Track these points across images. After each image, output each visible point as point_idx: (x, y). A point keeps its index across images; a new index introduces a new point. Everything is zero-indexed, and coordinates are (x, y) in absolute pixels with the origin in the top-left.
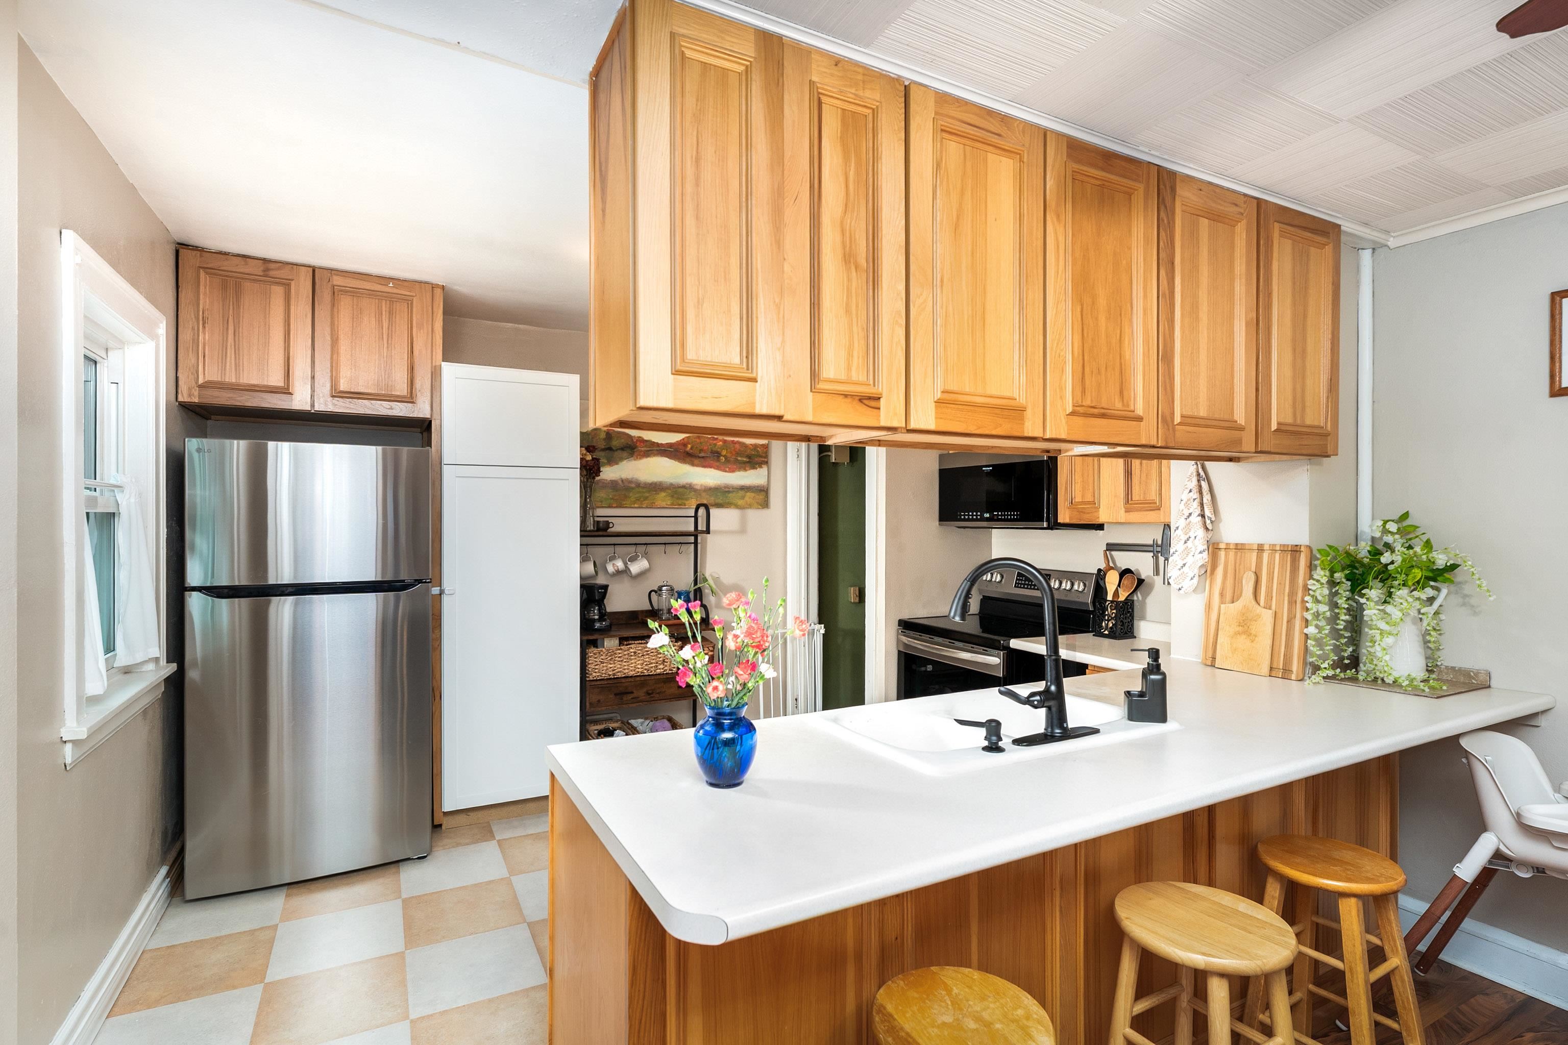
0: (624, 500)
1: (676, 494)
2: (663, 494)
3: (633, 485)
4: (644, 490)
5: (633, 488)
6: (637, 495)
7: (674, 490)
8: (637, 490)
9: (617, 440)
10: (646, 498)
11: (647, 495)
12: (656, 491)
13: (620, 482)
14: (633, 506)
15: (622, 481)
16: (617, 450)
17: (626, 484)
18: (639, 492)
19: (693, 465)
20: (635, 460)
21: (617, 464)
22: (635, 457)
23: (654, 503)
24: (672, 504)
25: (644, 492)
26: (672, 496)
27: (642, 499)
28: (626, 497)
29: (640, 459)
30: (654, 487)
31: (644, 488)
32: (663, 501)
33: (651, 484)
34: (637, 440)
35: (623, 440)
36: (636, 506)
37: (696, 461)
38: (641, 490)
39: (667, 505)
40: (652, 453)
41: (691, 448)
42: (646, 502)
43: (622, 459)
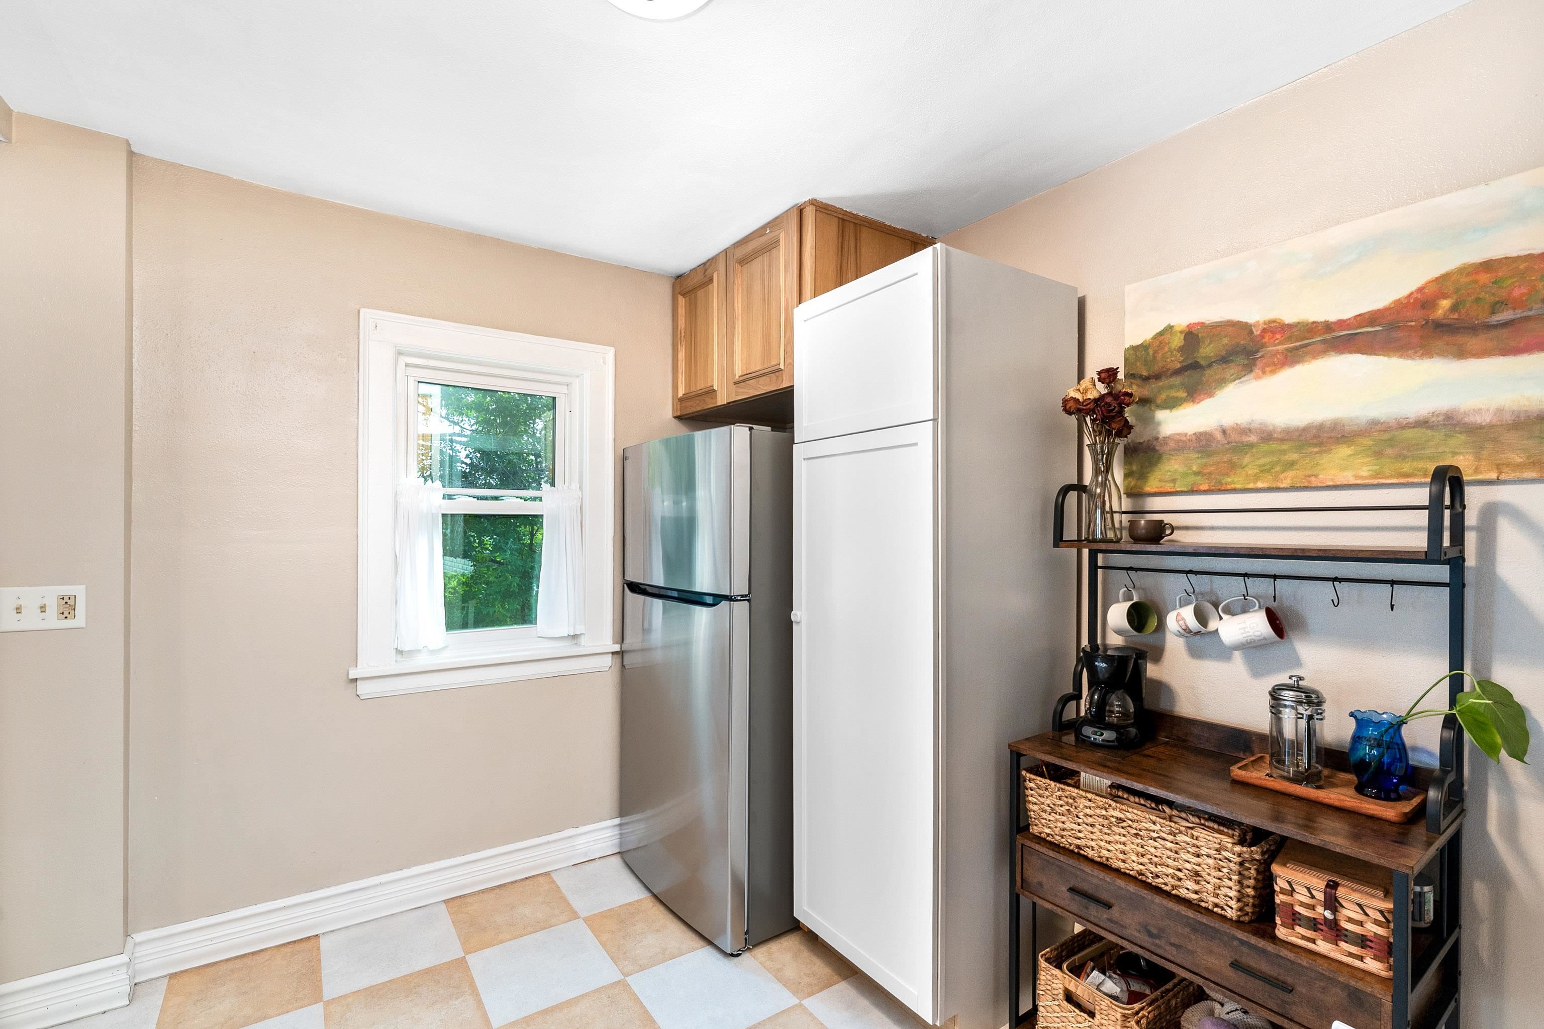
0: (1227, 475)
1: (1392, 446)
2: (1344, 451)
3: (1253, 438)
4: (1284, 447)
5: (1251, 446)
6: (1263, 461)
7: (1386, 436)
8: (1264, 447)
9: (1210, 343)
10: (1292, 465)
11: (1295, 456)
12: (1320, 444)
13: (1219, 436)
14: (1251, 486)
15: (1224, 432)
16: (1210, 366)
17: (1234, 436)
18: (1271, 453)
19: (1462, 354)
20: (1258, 378)
21: (1211, 395)
22: (1257, 371)
23: (1316, 476)
24: (1377, 475)
25: (1284, 452)
26: (1378, 454)
27: (1278, 469)
28: (1233, 467)
29: (1273, 372)
30: (1316, 436)
31: (1282, 440)
32: (1344, 468)
33: (1306, 429)
34: (1264, 331)
35: (1225, 341)
36: (1260, 485)
37: (1473, 342)
38: (1274, 446)
39: (1356, 477)
40: (1306, 354)
41: (1454, 308)
42: (1291, 474)
43: (1222, 382)
